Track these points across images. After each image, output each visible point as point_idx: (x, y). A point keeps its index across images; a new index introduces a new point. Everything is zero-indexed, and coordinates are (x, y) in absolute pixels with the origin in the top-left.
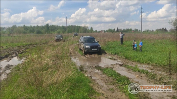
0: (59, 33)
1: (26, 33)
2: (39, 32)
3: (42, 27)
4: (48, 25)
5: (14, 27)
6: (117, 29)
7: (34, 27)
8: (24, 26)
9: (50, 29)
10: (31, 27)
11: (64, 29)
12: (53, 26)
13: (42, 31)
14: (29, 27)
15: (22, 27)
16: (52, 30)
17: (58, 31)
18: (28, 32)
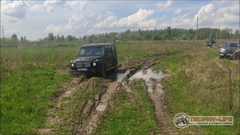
0: (185, 39)
1: (141, 39)
2: (157, 38)
3: (162, 32)
4: (169, 28)
5: (128, 32)
7: (151, 31)
8: (140, 30)
9: (172, 33)
10: (147, 31)
11: (191, 33)
12: (175, 29)
13: (162, 36)
14: (145, 32)
15: (136, 32)
16: (174, 35)
17: (184, 36)
18: (143, 38)
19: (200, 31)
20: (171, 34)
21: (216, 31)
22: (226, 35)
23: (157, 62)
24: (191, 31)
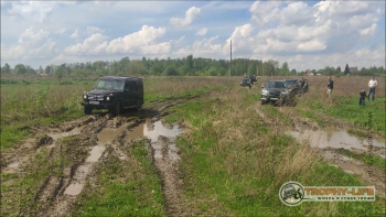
0: (213, 74)
1: (147, 74)
2: (172, 73)
3: (179, 63)
4: (190, 57)
5: (125, 61)
6: (347, 68)
7: (163, 61)
8: (144, 59)
10: (157, 61)
11: (223, 66)
12: (200, 59)
13: (180, 70)
14: (152, 62)
15: (139, 62)
16: (198, 69)
17: (212, 69)
18: (151, 71)
19: (234, 62)
20: (193, 65)
21: (257, 63)
22: (270, 69)
23: (171, 109)
24: (222, 63)
